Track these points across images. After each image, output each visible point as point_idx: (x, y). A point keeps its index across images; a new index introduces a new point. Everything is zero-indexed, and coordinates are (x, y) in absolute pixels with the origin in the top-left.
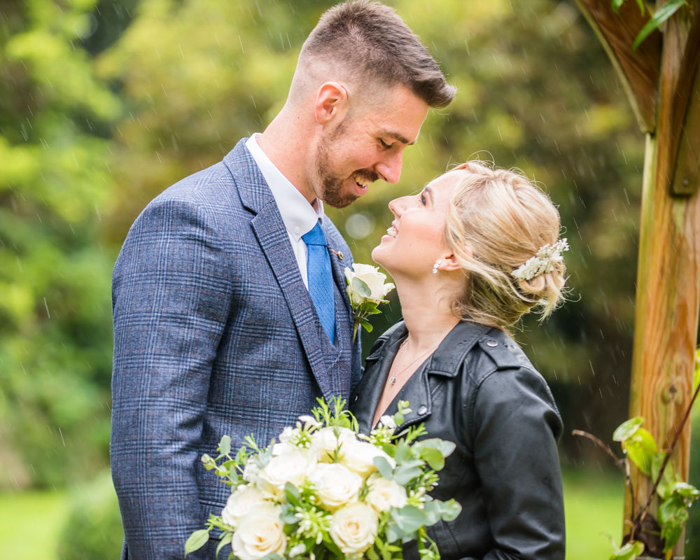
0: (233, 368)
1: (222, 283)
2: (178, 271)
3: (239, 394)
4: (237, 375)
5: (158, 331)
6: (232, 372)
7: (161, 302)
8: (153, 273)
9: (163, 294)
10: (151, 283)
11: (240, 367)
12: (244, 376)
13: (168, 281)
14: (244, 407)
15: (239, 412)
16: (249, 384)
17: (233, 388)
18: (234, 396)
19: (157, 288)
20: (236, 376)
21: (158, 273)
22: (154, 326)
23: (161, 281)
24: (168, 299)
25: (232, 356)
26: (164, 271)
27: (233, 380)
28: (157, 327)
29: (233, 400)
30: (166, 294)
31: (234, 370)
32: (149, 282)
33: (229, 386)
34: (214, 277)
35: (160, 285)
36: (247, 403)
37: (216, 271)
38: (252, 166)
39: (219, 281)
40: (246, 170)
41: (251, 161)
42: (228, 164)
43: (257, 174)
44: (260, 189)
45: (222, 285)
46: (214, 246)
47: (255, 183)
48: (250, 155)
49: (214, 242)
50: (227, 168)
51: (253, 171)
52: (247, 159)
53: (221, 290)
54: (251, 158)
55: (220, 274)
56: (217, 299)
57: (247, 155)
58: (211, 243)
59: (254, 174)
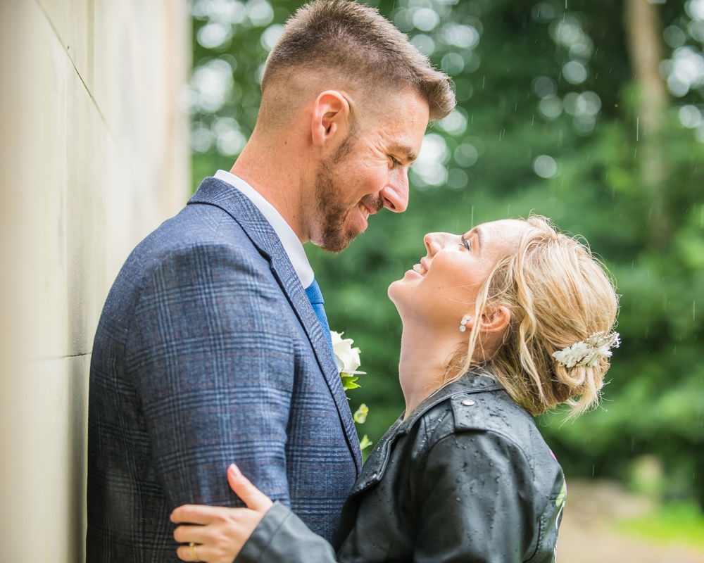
0: (297, 451)
1: (285, 341)
2: (237, 332)
3: (306, 483)
4: (303, 459)
5: (230, 413)
6: (297, 456)
7: (225, 375)
8: (204, 338)
9: (224, 364)
10: (204, 352)
11: (306, 449)
12: (312, 460)
13: (228, 346)
14: (311, 499)
15: (306, 506)
16: (316, 470)
17: (298, 476)
18: (300, 487)
19: (214, 357)
20: (301, 461)
21: (212, 337)
22: (223, 407)
23: (218, 347)
24: (233, 369)
25: (297, 436)
26: (219, 334)
27: (298, 467)
28: (228, 407)
29: (299, 492)
30: (229, 363)
31: (298, 453)
32: (201, 349)
33: (294, 475)
34: (277, 335)
35: (219, 352)
36: (314, 494)
37: (278, 327)
38: (244, 200)
39: (282, 339)
40: (239, 206)
41: (240, 195)
42: (215, 203)
43: (254, 209)
44: (263, 226)
45: (285, 344)
46: (269, 296)
47: (255, 221)
48: (236, 190)
49: (268, 290)
50: (217, 206)
51: (247, 206)
52: (234, 194)
53: (286, 350)
54: (239, 192)
55: (281, 330)
56: (284, 362)
57: (232, 189)
58: (266, 292)
59: (249, 209)
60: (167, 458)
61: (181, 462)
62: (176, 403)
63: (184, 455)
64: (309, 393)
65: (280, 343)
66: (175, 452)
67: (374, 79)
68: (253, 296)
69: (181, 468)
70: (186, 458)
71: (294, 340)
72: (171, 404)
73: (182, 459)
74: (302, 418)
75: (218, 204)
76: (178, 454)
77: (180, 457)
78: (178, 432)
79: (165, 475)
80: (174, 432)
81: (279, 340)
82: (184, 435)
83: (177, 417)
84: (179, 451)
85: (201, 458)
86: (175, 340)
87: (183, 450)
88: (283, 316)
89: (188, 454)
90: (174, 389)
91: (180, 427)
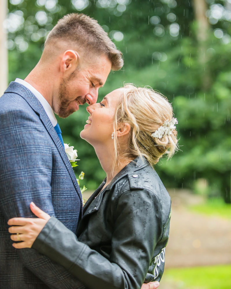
0: (55, 193)
1: (48, 149)
2: (29, 146)
3: (60, 206)
4: (58, 197)
5: (28, 179)
6: (55, 196)
7: (25, 164)
8: (15, 149)
9: (24, 159)
10: (15, 154)
11: (59, 192)
12: (61, 197)
13: (25, 152)
14: (62, 213)
15: (60, 216)
16: (64, 201)
17: (56, 204)
18: (57, 208)
19: (20, 156)
20: (57, 198)
21: (18, 148)
22: (25, 177)
23: (21, 152)
24: (28, 161)
25: (55, 187)
26: (21, 147)
27: (56, 200)
28: (27, 177)
29: (57, 210)
30: (26, 159)
31: (56, 194)
32: (14, 154)
33: (54, 203)
34: (45, 146)
35: (21, 154)
36: (63, 211)
37: (45, 143)
38: (28, 91)
39: (47, 147)
40: (26, 93)
41: (26, 89)
42: (16, 92)
43: (32, 94)
44: (36, 101)
45: (48, 150)
46: (41, 130)
47: (32, 99)
48: (24, 86)
49: (40, 128)
50: (17, 94)
51: (29, 93)
52: (23, 88)
53: (48, 152)
54: (25, 88)
55: (46, 144)
56: (48, 157)
57: (22, 86)
58: (39, 129)
59: (30, 94)
60: (3, 199)
61: (9, 201)
62: (5, 176)
63: (11, 198)
64: (59, 169)
65: (46, 149)
66: (7, 196)
67: (90, 48)
68: (34, 130)
69: (10, 203)
70: (12, 198)
71: (52, 148)
72: (3, 177)
73: (10, 199)
74: (56, 180)
75: (17, 93)
76: (8, 197)
77: (9, 198)
78: (7, 188)
79: (3, 206)
80: (6, 188)
81: (45, 148)
82: (10, 190)
83: (6, 182)
84: (8, 196)
85: (18, 198)
86: (3, 150)
87: (10, 195)
88: (47, 138)
89: (12, 197)
90: (4, 170)
91: (8, 186)
